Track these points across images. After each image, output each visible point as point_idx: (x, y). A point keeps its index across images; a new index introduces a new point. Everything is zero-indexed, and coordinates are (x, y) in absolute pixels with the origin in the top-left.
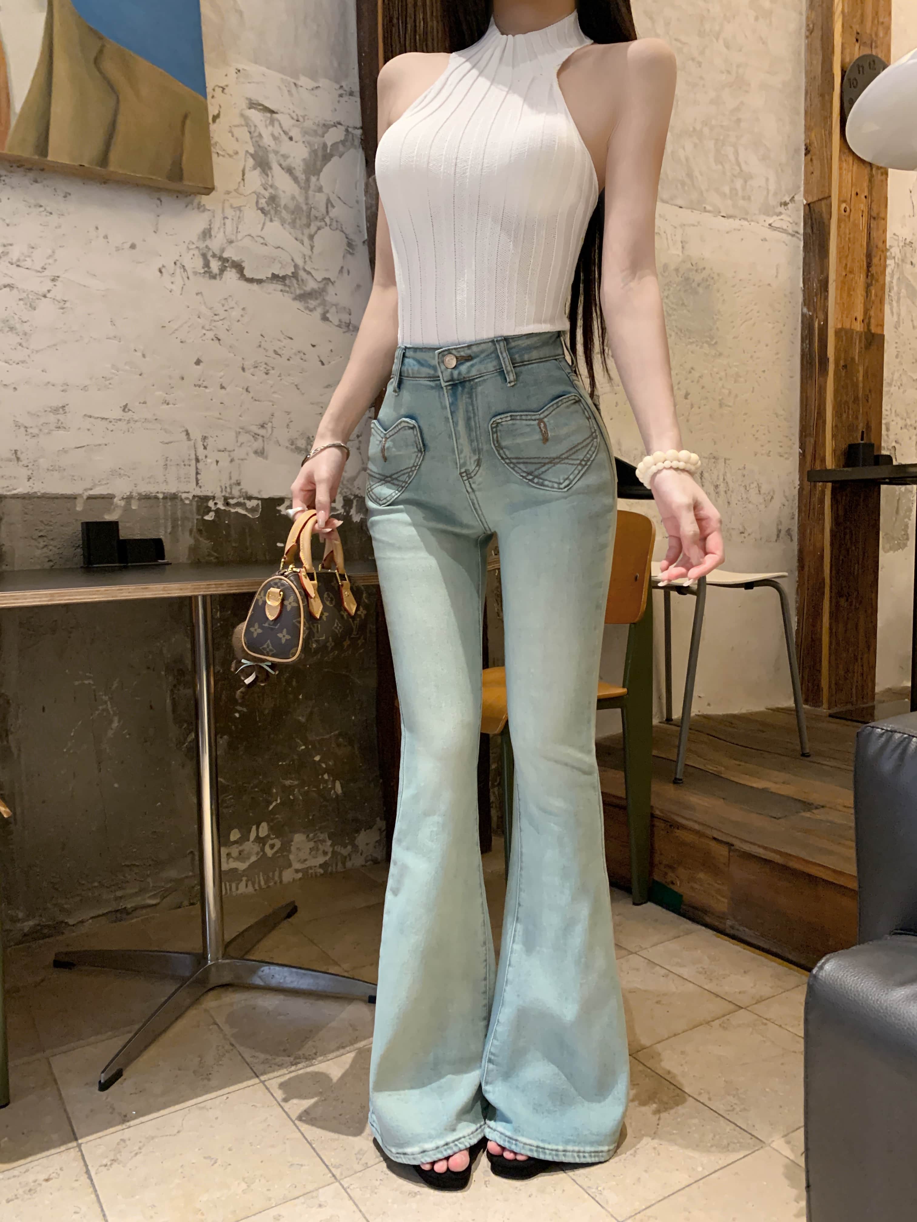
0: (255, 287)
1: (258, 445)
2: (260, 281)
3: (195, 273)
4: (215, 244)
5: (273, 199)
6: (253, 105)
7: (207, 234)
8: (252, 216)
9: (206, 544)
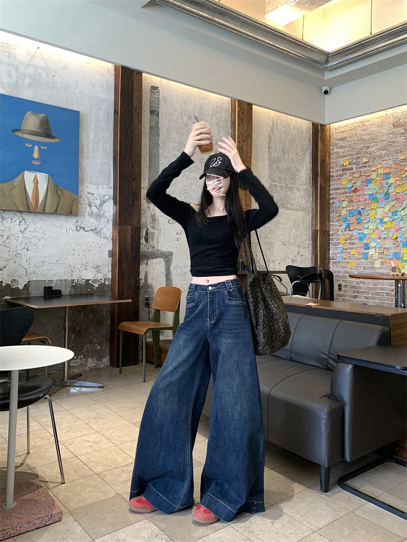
0: (87, 232)
1: (85, 267)
2: (88, 231)
3: (74, 230)
4: (79, 224)
5: (92, 213)
6: (88, 193)
7: (77, 222)
8: (87, 217)
9: (73, 290)
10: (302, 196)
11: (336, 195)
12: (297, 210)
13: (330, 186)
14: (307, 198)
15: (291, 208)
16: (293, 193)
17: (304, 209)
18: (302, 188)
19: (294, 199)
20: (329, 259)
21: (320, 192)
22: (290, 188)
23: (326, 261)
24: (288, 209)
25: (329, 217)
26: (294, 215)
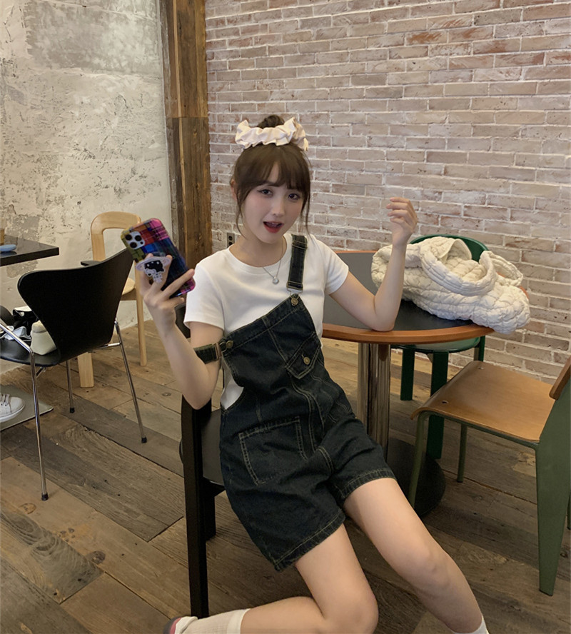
10: (134, 37)
11: (218, 37)
12: (122, 71)
13: (204, 16)
14: (149, 41)
15: (103, 65)
16: (107, 29)
17: (141, 70)
18: (132, 17)
19: (111, 44)
20: (209, 180)
21: (180, 28)
22: (97, 17)
23: (202, 186)
24: (97, 68)
25: (205, 87)
26: (114, 85)
